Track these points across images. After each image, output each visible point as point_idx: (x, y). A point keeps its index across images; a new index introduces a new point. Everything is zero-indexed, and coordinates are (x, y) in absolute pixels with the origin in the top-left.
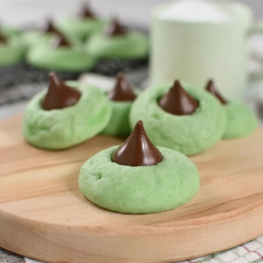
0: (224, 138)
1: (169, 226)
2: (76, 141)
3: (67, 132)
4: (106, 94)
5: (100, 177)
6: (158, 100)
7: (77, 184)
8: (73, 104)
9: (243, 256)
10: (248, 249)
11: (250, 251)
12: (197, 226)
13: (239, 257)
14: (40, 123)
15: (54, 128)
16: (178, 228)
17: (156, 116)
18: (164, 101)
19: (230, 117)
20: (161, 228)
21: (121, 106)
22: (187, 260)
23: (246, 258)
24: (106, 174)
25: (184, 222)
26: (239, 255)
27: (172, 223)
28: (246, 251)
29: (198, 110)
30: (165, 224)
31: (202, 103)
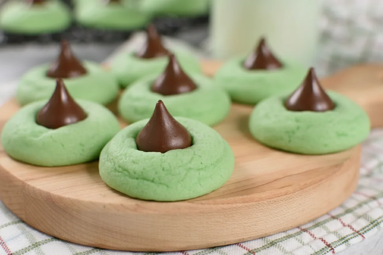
1: (215, 204)
9: (308, 244)
10: (313, 235)
11: (315, 237)
12: (246, 204)
13: (303, 245)
20: (206, 206)
22: (235, 244)
23: (311, 246)
26: (303, 243)
27: (218, 200)
28: (312, 239)
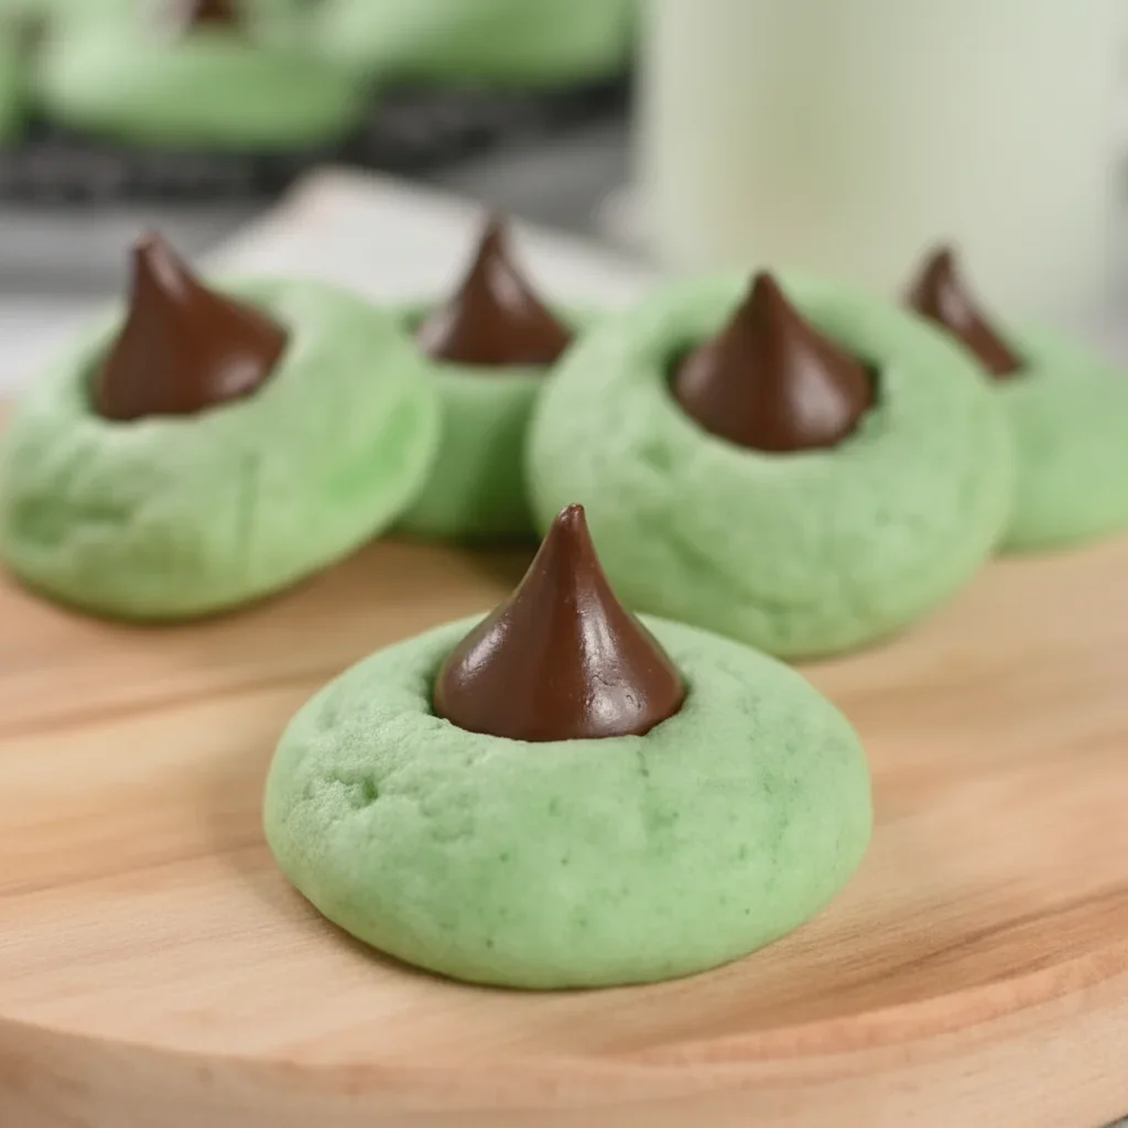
0: (1011, 547)
1: (712, 1058)
2: (262, 576)
3: (220, 533)
4: (413, 323)
5: (371, 794)
6: (673, 366)
7: (258, 815)
8: (248, 392)
14: (79, 488)
15: (152, 512)
16: (756, 1069)
17: (657, 455)
18: (697, 375)
19: (1037, 446)
21: (486, 389)
24: (399, 777)
25: (785, 1036)
29: (870, 421)
30: (691, 1048)
31: (894, 381)
